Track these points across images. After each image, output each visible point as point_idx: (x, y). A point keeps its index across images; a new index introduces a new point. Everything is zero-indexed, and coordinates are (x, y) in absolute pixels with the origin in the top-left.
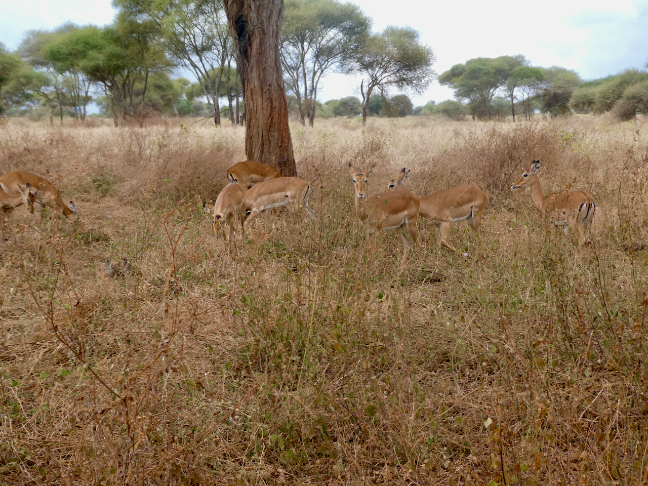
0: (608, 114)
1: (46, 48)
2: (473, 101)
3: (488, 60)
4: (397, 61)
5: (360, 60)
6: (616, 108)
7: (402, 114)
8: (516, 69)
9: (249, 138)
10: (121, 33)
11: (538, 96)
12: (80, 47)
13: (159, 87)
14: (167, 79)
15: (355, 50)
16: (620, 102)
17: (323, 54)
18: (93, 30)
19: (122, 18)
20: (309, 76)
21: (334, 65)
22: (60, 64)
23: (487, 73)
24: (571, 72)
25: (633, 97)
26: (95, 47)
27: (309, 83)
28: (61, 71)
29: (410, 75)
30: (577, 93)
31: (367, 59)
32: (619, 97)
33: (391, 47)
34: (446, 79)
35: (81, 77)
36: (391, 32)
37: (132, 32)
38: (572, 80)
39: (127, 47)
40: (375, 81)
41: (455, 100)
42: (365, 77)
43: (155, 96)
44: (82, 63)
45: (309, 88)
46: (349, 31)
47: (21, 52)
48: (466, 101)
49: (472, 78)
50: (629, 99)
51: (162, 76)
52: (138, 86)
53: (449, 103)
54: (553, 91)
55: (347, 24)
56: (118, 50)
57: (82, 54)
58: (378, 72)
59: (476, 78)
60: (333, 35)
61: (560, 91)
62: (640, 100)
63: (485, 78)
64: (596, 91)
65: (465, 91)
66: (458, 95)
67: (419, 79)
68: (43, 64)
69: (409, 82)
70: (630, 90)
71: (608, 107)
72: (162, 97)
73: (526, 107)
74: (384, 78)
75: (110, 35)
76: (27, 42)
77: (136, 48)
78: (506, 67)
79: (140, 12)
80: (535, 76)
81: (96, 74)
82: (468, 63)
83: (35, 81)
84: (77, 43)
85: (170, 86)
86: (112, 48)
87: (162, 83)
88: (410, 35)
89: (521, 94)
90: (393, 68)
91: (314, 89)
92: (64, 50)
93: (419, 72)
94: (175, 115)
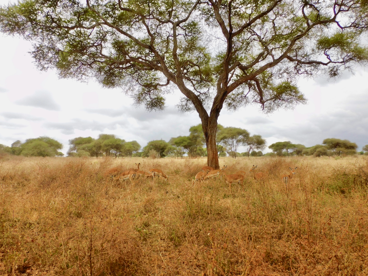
0: (312, 156)
1: (175, 141)
2: (277, 153)
3: (281, 142)
4: (256, 143)
5: (247, 143)
6: (314, 154)
7: (260, 156)
8: (288, 145)
9: (208, 161)
10: (191, 138)
11: (294, 152)
12: (182, 141)
13: (200, 150)
14: (201, 148)
15: (246, 140)
16: (315, 153)
17: (238, 141)
18: (185, 137)
19: (191, 134)
20: (235, 147)
21: (241, 144)
22: (177, 145)
23: (281, 146)
24: (303, 145)
25: (319, 152)
26: (184, 141)
27: (235, 148)
28: (178, 146)
29: (260, 146)
30: (304, 151)
31: (249, 142)
32: (315, 151)
33: (255, 140)
34: (270, 147)
35: (182, 148)
36: (255, 136)
37: (193, 137)
38: (303, 147)
39: (192, 141)
40: (251, 148)
41: (273, 152)
42: (248, 147)
43: (199, 152)
44: (182, 144)
45: (235, 150)
46: (245, 136)
47: (169, 142)
48: (276, 153)
49: (277, 147)
50: (318, 152)
51: (201, 147)
52: (195, 149)
53: (272, 153)
54: (298, 150)
55: (244, 134)
56: (190, 141)
57: (182, 143)
58: (251, 145)
59: (278, 147)
60: (241, 137)
61: (300, 150)
62: (321, 152)
63: (280, 147)
64: (309, 150)
65: (275, 150)
66: (273, 151)
67: (262, 147)
68: (174, 145)
69: (260, 148)
70: (318, 150)
71: (312, 154)
72: (201, 152)
73: (292, 154)
74: (253, 147)
75: (189, 138)
76: (171, 140)
77: (194, 141)
78: (286, 144)
79: (195, 133)
80: (294, 146)
81: (186, 147)
82: (276, 143)
83: (172, 149)
84: (181, 140)
85: (203, 150)
86: (189, 141)
87: (201, 149)
88: (259, 137)
89: (290, 151)
90: (256, 144)
91: (236, 150)
92: (178, 142)
93: (262, 145)
94: (204, 156)
